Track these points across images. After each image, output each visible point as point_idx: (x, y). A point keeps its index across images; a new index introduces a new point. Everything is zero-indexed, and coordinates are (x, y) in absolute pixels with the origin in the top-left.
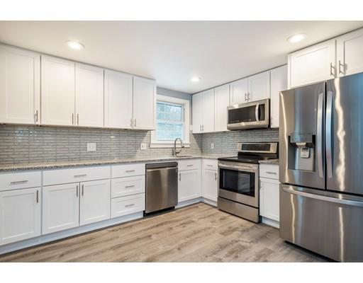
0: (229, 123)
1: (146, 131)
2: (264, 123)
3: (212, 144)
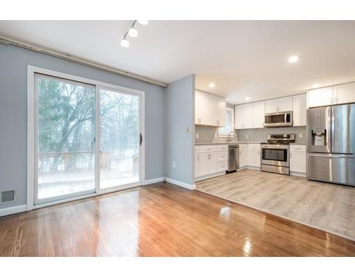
0: (266, 122)
1: (216, 127)
2: (290, 124)
3: (247, 136)
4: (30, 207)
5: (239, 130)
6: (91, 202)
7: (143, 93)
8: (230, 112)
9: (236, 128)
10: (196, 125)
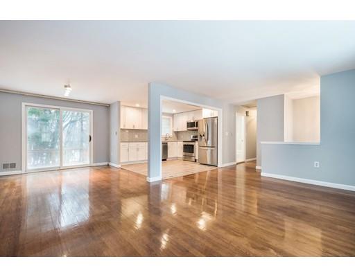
0: (187, 127)
2: (198, 128)
4: (23, 172)
5: (178, 132)
6: (57, 173)
7: (92, 111)
8: (169, 119)
9: (175, 130)
10: (122, 129)
